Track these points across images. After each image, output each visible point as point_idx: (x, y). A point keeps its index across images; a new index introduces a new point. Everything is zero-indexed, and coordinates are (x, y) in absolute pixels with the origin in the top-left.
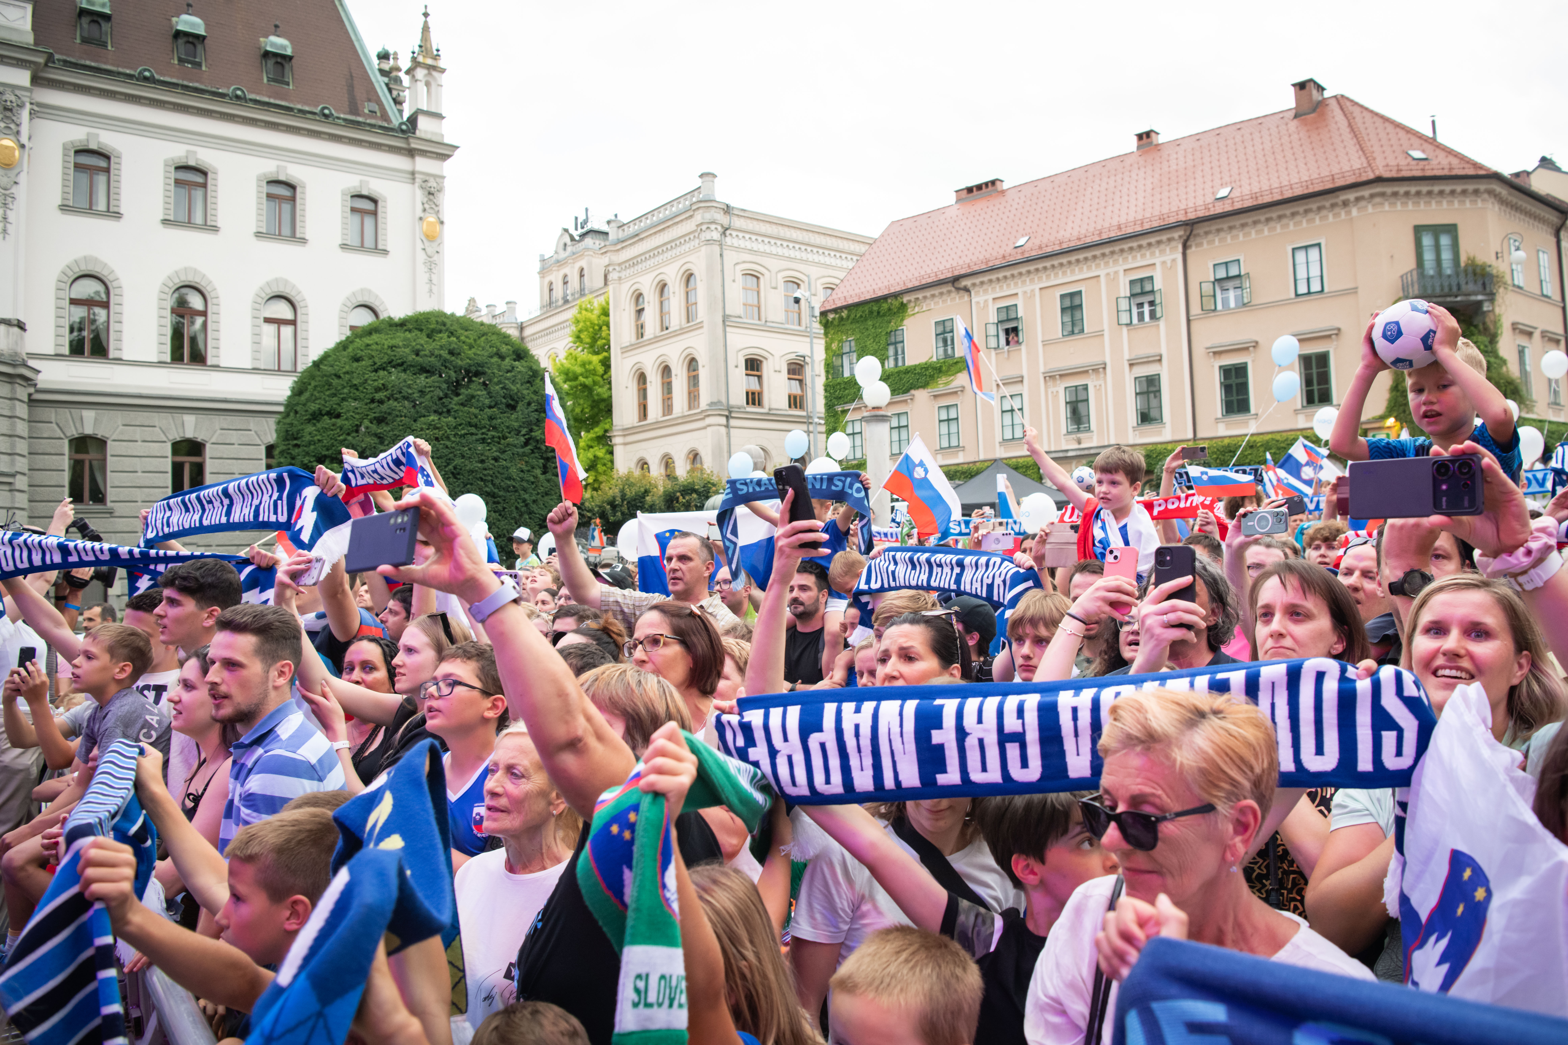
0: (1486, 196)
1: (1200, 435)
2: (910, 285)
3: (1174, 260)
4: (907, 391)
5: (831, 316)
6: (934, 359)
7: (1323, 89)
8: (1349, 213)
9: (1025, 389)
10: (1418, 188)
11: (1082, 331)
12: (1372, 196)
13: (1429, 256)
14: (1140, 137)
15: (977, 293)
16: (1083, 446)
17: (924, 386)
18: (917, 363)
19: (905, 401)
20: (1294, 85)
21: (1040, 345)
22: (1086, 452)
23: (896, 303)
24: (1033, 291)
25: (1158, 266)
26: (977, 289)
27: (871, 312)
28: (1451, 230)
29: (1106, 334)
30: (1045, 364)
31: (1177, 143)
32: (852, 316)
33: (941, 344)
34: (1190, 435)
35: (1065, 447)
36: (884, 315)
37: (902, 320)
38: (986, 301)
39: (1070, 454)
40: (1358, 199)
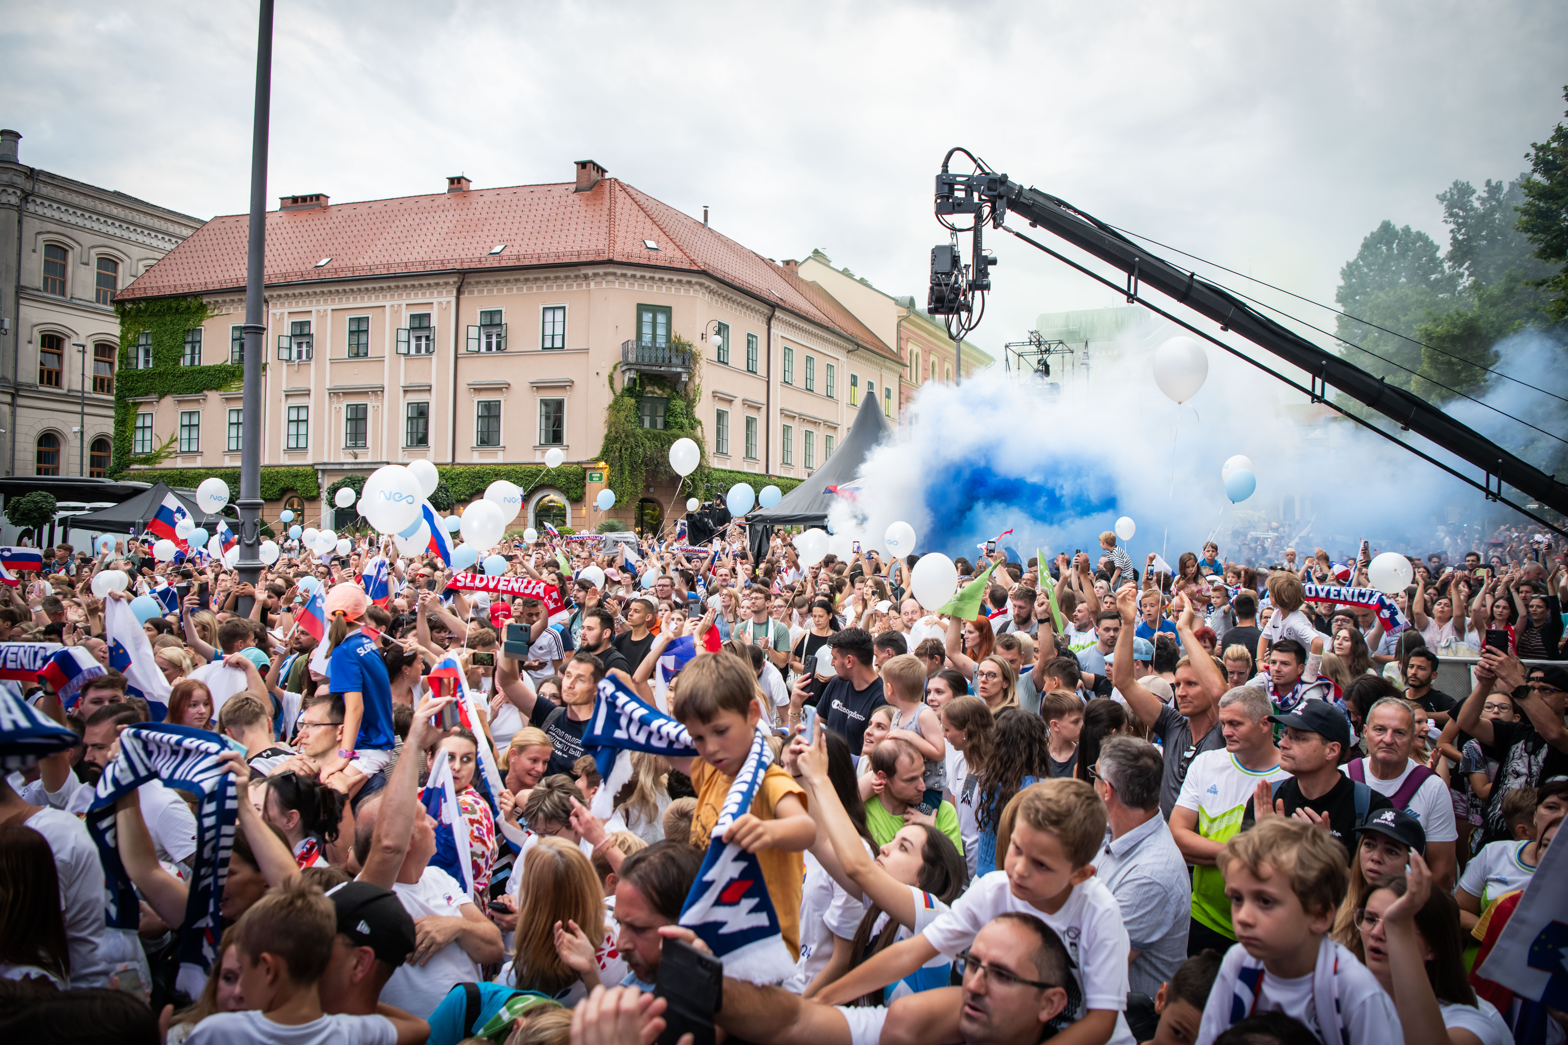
0: (697, 287)
1: (458, 461)
2: (211, 287)
3: (449, 302)
4: (200, 391)
5: (129, 306)
6: (229, 363)
7: (604, 171)
8: (588, 285)
9: (311, 402)
10: (643, 274)
11: (366, 354)
12: (606, 274)
13: (647, 330)
14: (452, 181)
15: (275, 305)
16: (358, 461)
17: (217, 388)
18: (212, 364)
19: (198, 400)
20: (577, 163)
21: (328, 362)
22: (360, 467)
23: (195, 303)
24: (325, 311)
25: (435, 305)
26: (274, 301)
27: (170, 308)
28: (667, 311)
29: (387, 360)
30: (331, 381)
31: (481, 192)
32: (150, 309)
33: (237, 349)
34: (449, 460)
35: (343, 460)
36: (182, 313)
37: (201, 320)
38: (282, 314)
39: (346, 467)
40: (595, 275)
